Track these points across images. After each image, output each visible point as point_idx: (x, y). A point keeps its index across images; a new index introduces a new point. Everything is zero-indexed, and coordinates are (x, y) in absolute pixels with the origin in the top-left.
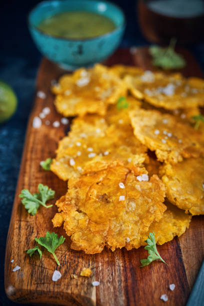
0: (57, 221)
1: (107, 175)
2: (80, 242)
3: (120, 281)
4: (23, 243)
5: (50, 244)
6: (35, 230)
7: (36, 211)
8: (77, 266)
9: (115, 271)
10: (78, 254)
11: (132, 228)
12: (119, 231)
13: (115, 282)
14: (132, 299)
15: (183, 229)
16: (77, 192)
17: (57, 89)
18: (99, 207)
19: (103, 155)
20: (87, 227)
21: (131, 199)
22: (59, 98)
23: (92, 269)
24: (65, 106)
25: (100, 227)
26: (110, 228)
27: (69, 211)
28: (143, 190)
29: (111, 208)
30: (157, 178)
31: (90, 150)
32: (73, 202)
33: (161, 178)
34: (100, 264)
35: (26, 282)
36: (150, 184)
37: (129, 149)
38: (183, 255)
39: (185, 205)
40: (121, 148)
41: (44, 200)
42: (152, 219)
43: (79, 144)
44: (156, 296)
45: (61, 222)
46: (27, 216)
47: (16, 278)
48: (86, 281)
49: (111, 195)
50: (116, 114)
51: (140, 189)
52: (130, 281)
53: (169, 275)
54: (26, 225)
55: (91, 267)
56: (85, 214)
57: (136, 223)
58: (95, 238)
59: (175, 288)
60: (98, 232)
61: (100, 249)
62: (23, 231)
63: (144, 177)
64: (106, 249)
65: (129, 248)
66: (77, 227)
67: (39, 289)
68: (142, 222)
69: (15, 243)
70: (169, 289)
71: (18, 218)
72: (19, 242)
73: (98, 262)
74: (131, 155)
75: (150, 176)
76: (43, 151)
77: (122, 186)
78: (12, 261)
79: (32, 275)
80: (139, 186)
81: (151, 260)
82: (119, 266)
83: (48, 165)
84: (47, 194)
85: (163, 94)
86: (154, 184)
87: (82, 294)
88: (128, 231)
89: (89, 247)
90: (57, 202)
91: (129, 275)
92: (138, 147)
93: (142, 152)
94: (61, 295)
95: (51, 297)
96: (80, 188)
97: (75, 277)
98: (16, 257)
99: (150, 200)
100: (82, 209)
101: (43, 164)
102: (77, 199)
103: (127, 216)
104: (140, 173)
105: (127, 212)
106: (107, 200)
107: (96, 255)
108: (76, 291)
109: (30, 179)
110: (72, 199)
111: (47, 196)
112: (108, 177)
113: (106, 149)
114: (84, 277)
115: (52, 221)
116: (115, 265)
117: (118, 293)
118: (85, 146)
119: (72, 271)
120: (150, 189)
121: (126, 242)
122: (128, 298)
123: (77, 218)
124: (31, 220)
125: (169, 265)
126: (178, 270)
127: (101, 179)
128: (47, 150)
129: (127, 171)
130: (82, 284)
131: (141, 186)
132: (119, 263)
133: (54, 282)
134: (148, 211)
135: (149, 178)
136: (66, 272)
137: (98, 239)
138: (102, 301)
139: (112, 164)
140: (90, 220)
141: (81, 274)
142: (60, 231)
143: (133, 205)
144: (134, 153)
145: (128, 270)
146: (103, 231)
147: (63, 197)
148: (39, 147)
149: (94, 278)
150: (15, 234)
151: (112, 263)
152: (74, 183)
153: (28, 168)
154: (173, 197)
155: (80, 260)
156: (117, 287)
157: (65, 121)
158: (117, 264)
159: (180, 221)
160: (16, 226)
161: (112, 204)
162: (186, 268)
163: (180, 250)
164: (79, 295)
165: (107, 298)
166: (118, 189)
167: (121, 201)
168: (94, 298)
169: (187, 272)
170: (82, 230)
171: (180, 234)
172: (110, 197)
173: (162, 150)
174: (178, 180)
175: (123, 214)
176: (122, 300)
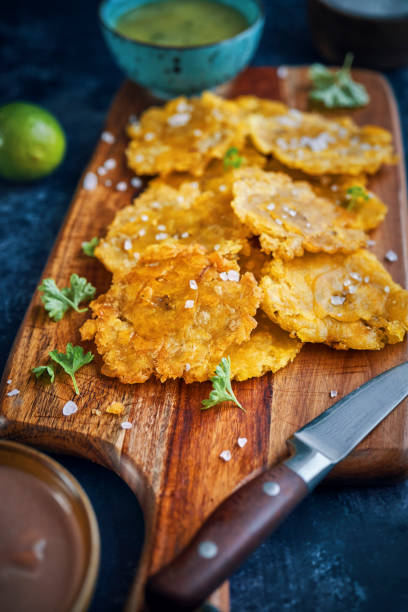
0: (87, 330)
1: (175, 268)
2: (116, 364)
3: (165, 426)
4: (30, 359)
5: (70, 362)
6: (52, 343)
7: (61, 315)
8: (105, 398)
9: (161, 411)
10: (111, 382)
11: (197, 351)
12: (177, 352)
13: (157, 427)
14: (176, 452)
15: (283, 363)
16: (124, 290)
17: (135, 130)
18: (153, 315)
19: (180, 238)
20: (130, 343)
21: (205, 307)
22: (134, 144)
23: (126, 405)
24: (140, 159)
25: (149, 345)
26: (163, 347)
27: (108, 317)
28: (225, 294)
29: (170, 318)
30: (252, 278)
31: (162, 228)
32: (116, 304)
33: (258, 279)
34: (141, 400)
35: (23, 413)
36: (239, 286)
37: (222, 231)
38: (274, 400)
39: (292, 325)
40: (210, 228)
41: (77, 301)
42: (231, 339)
43: (145, 218)
44: (214, 452)
45: (93, 333)
46: (44, 320)
47: (11, 405)
48: (113, 421)
49: (175, 297)
50: (219, 175)
51: (221, 293)
52: (179, 428)
53: (244, 425)
54: (41, 334)
55: (125, 402)
56: (131, 324)
57: (206, 343)
58: (139, 361)
59: (247, 444)
60: (144, 352)
61: (144, 378)
62: (34, 343)
63: (234, 275)
64: (154, 379)
65: (189, 381)
66: (115, 342)
67: (41, 423)
68: (215, 343)
69: (20, 357)
70: (237, 446)
71: (30, 323)
72: (26, 357)
73: (137, 397)
74: (223, 240)
75: (242, 272)
76: (90, 227)
77: (194, 286)
78: (9, 382)
79: (34, 404)
80: (220, 288)
81: (216, 399)
82: (169, 405)
83: (93, 249)
84: (83, 291)
85: (308, 148)
86: (245, 287)
87: (104, 437)
88: (190, 353)
89: (128, 372)
90: (93, 303)
91: (181, 419)
92: (236, 228)
93: (240, 237)
94: (73, 435)
95: (57, 437)
96: (130, 283)
97: (98, 413)
98: (16, 377)
99: (233, 311)
100: (127, 316)
101: (86, 245)
102: (123, 300)
103: (193, 331)
104: (226, 267)
105: (194, 326)
106: (167, 305)
107: (137, 386)
108: (94, 433)
109: (61, 267)
110: (115, 299)
111: (81, 294)
112: (176, 271)
113: (186, 228)
114: (112, 414)
115: (80, 330)
116: (162, 403)
117: (157, 443)
118: (155, 222)
119: (95, 405)
120: (238, 293)
121: (184, 371)
122: (170, 451)
123: (117, 329)
124: (51, 328)
125: (248, 412)
126: (259, 421)
127: (164, 273)
128: (98, 225)
129: (208, 263)
130: (106, 424)
131: (223, 288)
132: (171, 400)
133: (66, 417)
134: (227, 328)
135: (240, 278)
136: (86, 405)
137: (143, 363)
138: (130, 450)
139: (186, 250)
140: (136, 333)
141: (108, 410)
142: (90, 345)
143: (206, 315)
144: (228, 237)
145: (182, 412)
146: (152, 351)
147: (102, 296)
148: (86, 220)
149: (126, 418)
150: (21, 344)
151: (158, 401)
152: (123, 275)
153: (61, 250)
154: (273, 310)
155: (112, 391)
156: (158, 433)
157: (136, 183)
158: (166, 402)
159: (281, 350)
160: (25, 333)
161: (173, 312)
162: (272, 419)
163: (271, 392)
164: (97, 439)
165: (139, 448)
166: (188, 290)
167: (188, 309)
168: (119, 445)
169: (272, 425)
170: (121, 347)
171: (276, 368)
172: (172, 301)
173: (271, 236)
174: (288, 284)
175: (188, 329)
176: (161, 452)
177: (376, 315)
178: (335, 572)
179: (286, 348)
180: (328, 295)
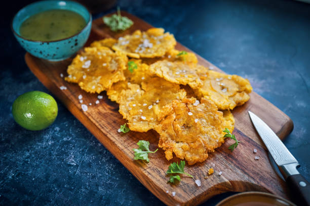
0: (169, 155)
2: (193, 158)
3: (230, 164)
4: (161, 180)
6: (159, 169)
7: (149, 159)
8: (202, 171)
9: (222, 161)
10: (197, 165)
12: (209, 139)
13: (228, 167)
14: (244, 169)
15: (234, 120)
16: (167, 132)
19: (157, 103)
20: (190, 148)
21: (201, 118)
25: (197, 144)
26: (203, 141)
27: (172, 145)
28: (203, 110)
29: (194, 130)
31: (145, 105)
32: (169, 139)
34: (212, 163)
35: (186, 197)
36: (203, 104)
37: (169, 92)
38: (244, 133)
39: (226, 106)
40: (163, 94)
41: (148, 149)
43: (134, 105)
45: (172, 154)
46: (145, 165)
47: (179, 199)
48: (215, 175)
49: (188, 122)
51: (201, 110)
52: (234, 161)
53: (247, 146)
54: (151, 169)
55: (209, 167)
56: (182, 142)
57: (213, 130)
59: (257, 150)
60: (199, 147)
61: (207, 155)
62: (153, 174)
63: (197, 102)
64: (210, 153)
65: (220, 145)
66: (184, 151)
67: (197, 195)
68: (216, 127)
69: (157, 182)
70: (255, 153)
71: (142, 169)
73: (210, 163)
74: (175, 94)
75: (199, 100)
76: (109, 124)
78: (167, 192)
80: (199, 109)
82: (222, 158)
84: (146, 145)
86: (205, 103)
87: (219, 182)
88: (213, 136)
89: (200, 157)
90: (159, 145)
91: (231, 159)
92: (173, 87)
93: (179, 90)
94: (209, 190)
95: (206, 195)
96: (167, 129)
97: (207, 177)
98: (166, 189)
99: (211, 113)
100: (178, 140)
101: (121, 130)
102: (171, 136)
103: (206, 129)
104: (192, 101)
105: (204, 127)
106: (187, 126)
108: (215, 184)
109: (122, 144)
110: (167, 138)
112: (177, 113)
113: (154, 99)
114: (211, 174)
117: (235, 171)
118: (140, 105)
119: (202, 176)
120: (206, 107)
121: (217, 143)
122: (241, 170)
123: (180, 147)
124: (151, 166)
127: (174, 117)
129: (185, 104)
130: (214, 178)
132: (220, 156)
133: (201, 186)
134: (215, 120)
136: (200, 178)
137: (201, 150)
139: (173, 105)
140: (188, 143)
142: (175, 159)
143: (204, 120)
144: (175, 92)
145: (228, 157)
147: (160, 141)
148: (104, 123)
149: (216, 172)
155: (200, 168)
156: (231, 168)
158: (219, 158)
159: (228, 117)
160: (146, 174)
161: (193, 127)
162: (251, 138)
163: (240, 132)
164: (218, 185)
165: (232, 176)
166: (190, 117)
167: (197, 123)
168: (227, 180)
169: (254, 140)
170: (188, 151)
172: (188, 124)
173: (191, 82)
175: (203, 129)
177: (239, 88)
179: (228, 115)
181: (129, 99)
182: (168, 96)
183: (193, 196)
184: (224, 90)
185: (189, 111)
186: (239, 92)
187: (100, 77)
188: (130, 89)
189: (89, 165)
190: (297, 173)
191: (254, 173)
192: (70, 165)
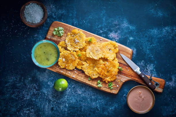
0: (107, 82)
6: (106, 87)
13: (122, 77)
14: (126, 75)
15: (117, 60)
19: (95, 67)
22: (67, 68)
25: (112, 75)
32: (105, 78)
33: (108, 60)
36: (109, 63)
38: (122, 63)
39: (114, 58)
44: (127, 71)
47: (115, 93)
48: (120, 81)
51: (109, 65)
59: (127, 68)
62: (105, 89)
63: (107, 63)
72: (108, 90)
77: (107, 68)
82: (120, 75)
87: (122, 83)
88: (115, 71)
90: (103, 80)
93: (100, 60)
94: (121, 86)
95: (120, 88)
97: (119, 83)
111: (100, 82)
118: (90, 70)
121: (117, 72)
123: (108, 78)
125: (123, 66)
129: (104, 65)
133: (118, 87)
136: (117, 84)
142: (109, 82)
143: (111, 68)
148: (82, 79)
155: (116, 81)
157: (76, 70)
165: (125, 79)
167: (110, 70)
168: (124, 81)
170: (111, 78)
171: (118, 61)
172: (108, 71)
174: (109, 56)
175: (112, 70)
176: (125, 77)
178: (140, 63)
180: (109, 51)
181: (86, 69)
182: (97, 63)
183: (118, 90)
184: (111, 50)
185: (106, 67)
186: (115, 48)
187: (71, 64)
188: (84, 65)
189: (85, 91)
190: (141, 73)
191: (130, 75)
192: (80, 94)
